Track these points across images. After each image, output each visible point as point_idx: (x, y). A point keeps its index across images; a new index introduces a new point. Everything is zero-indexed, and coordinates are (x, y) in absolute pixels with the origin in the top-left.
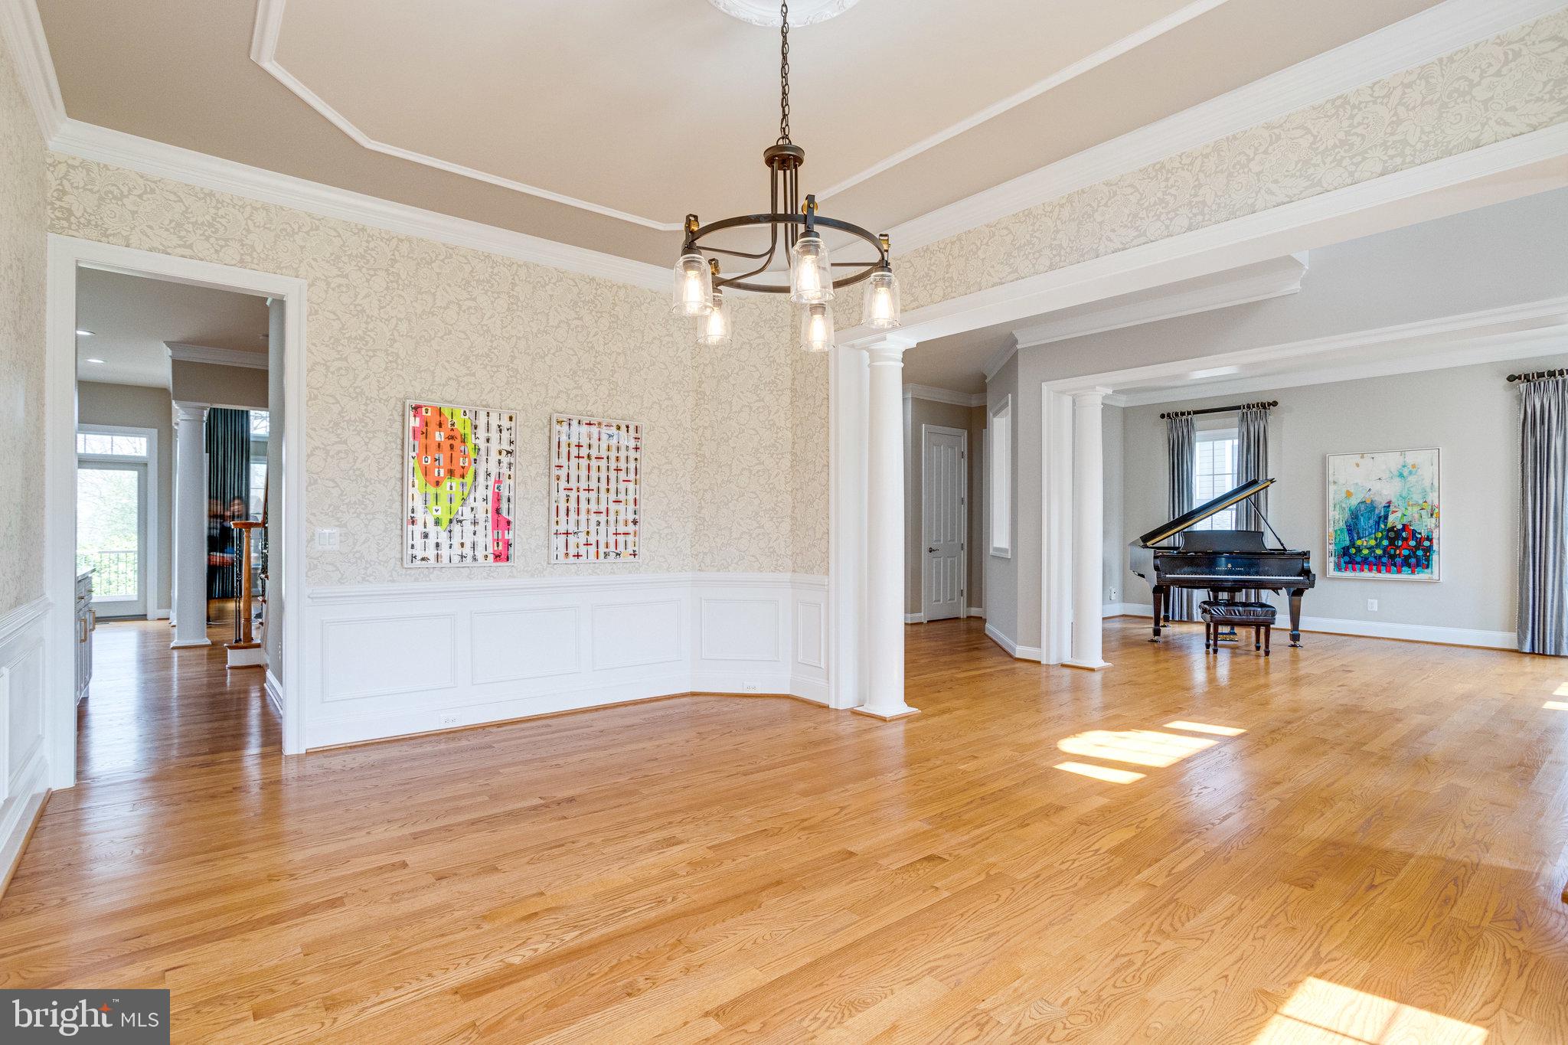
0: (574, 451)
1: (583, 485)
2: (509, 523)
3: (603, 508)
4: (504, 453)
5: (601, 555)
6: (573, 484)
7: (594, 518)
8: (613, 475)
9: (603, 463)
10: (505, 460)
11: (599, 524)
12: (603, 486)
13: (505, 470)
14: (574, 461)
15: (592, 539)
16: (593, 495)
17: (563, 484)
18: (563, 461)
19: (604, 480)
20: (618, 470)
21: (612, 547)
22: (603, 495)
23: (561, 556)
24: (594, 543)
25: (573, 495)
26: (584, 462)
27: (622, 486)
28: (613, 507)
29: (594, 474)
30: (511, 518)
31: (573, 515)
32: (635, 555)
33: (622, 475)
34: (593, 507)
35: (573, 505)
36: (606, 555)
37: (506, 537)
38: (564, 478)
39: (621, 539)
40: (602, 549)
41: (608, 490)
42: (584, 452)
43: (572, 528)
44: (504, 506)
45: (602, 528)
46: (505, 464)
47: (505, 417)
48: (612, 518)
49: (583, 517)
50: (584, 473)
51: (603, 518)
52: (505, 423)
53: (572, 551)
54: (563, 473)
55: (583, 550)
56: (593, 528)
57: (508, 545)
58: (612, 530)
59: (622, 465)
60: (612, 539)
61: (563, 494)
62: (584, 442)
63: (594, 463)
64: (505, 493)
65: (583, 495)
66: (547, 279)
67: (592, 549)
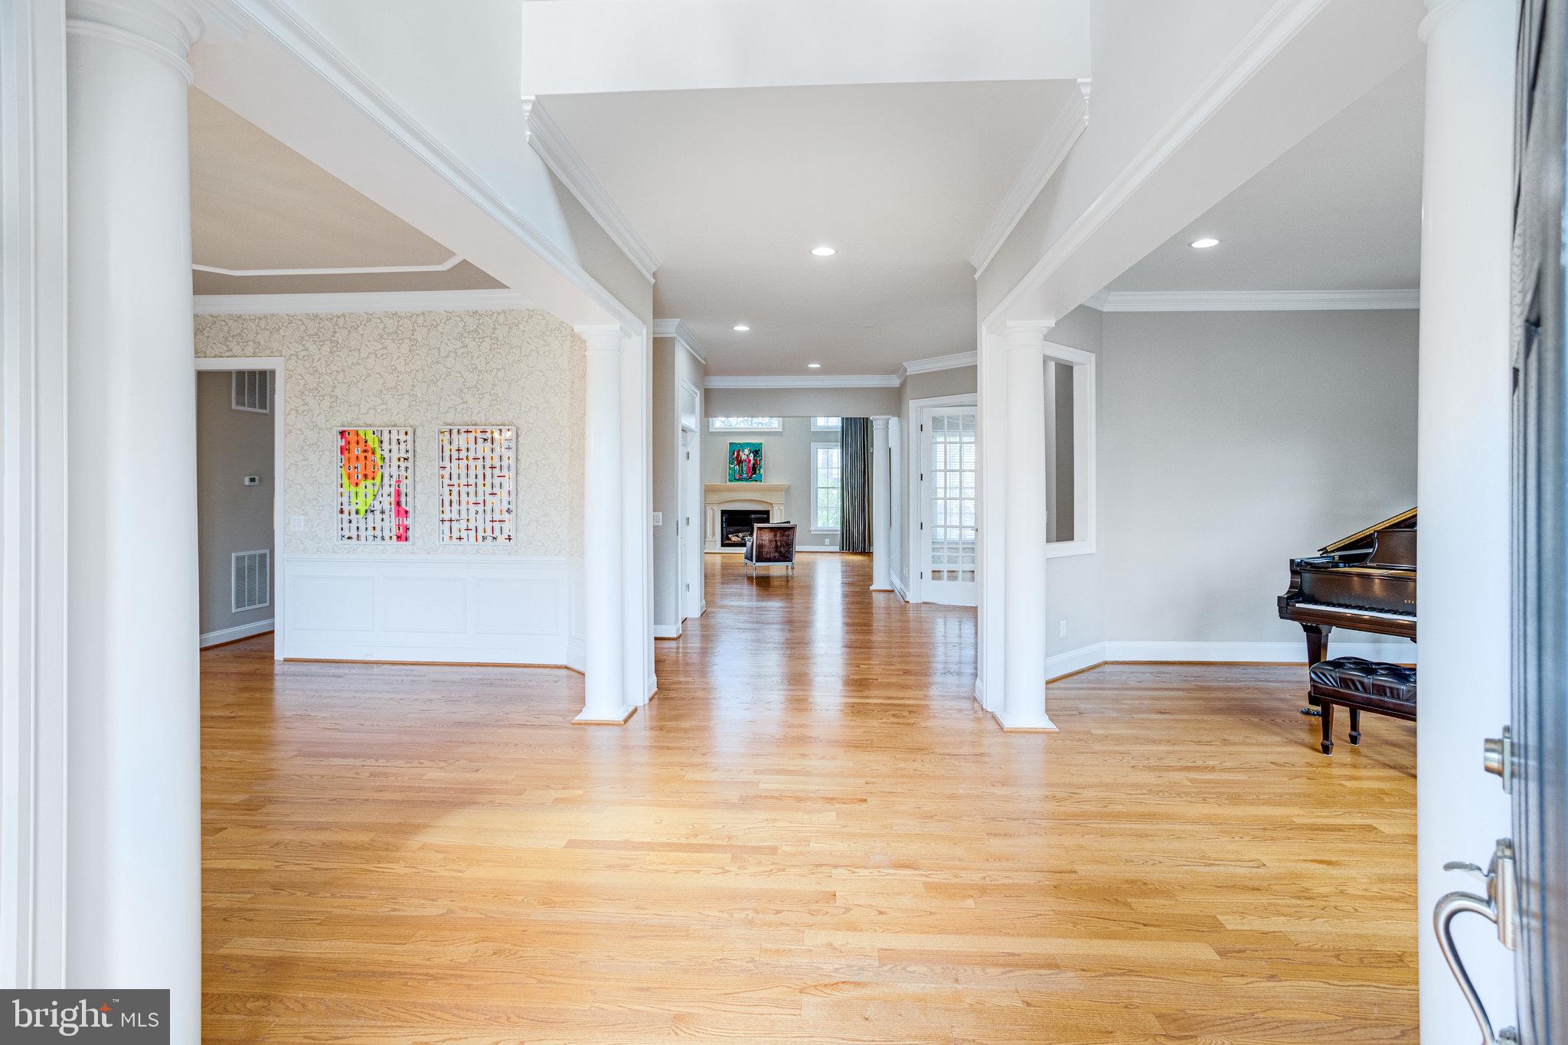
0: (455, 455)
1: (463, 481)
2: (406, 512)
3: (480, 500)
4: (402, 460)
5: (480, 538)
6: (455, 481)
7: (473, 508)
8: (488, 472)
9: (480, 463)
10: (403, 465)
11: (477, 513)
12: (480, 481)
13: (403, 473)
14: (455, 463)
15: (472, 526)
16: (472, 489)
17: (447, 481)
18: (446, 463)
19: (481, 477)
20: (492, 467)
21: (489, 532)
22: (480, 489)
23: (446, 538)
24: (474, 529)
25: (455, 490)
26: (463, 463)
27: (497, 481)
28: (489, 498)
29: (472, 472)
30: (407, 509)
31: (455, 505)
32: (510, 539)
33: (497, 472)
34: (472, 499)
35: (455, 498)
36: (484, 538)
37: (405, 523)
38: (447, 476)
39: (497, 525)
40: (481, 534)
41: (484, 485)
42: (463, 454)
43: (455, 516)
44: (403, 499)
45: (480, 516)
46: (403, 469)
47: (402, 433)
48: (488, 508)
49: (464, 507)
50: (463, 472)
51: (480, 508)
52: (402, 437)
53: (456, 534)
54: (446, 473)
55: (464, 534)
56: (472, 516)
57: (407, 529)
58: (489, 517)
59: (497, 463)
60: (489, 525)
61: (447, 489)
62: (463, 447)
63: (472, 463)
64: (403, 490)
65: (464, 490)
66: (438, 321)
67: (472, 533)
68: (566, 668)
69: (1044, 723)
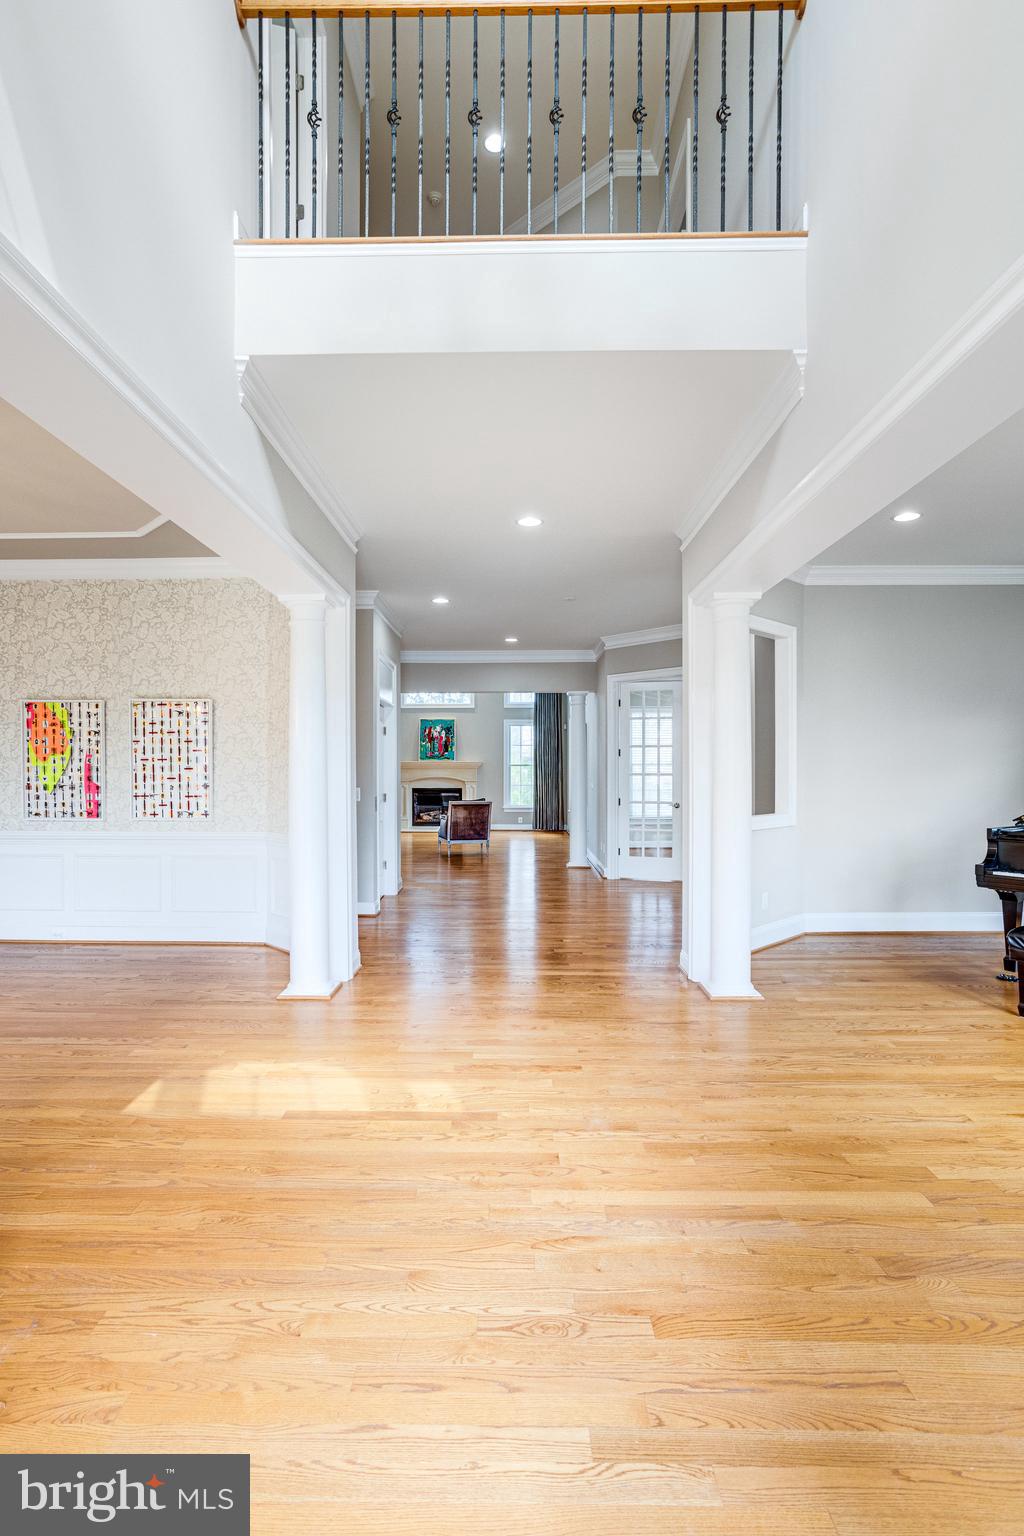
0: (149, 728)
1: (158, 755)
2: (98, 787)
3: (175, 774)
4: (93, 733)
5: (175, 814)
6: (149, 755)
7: (168, 783)
8: (184, 746)
9: (175, 737)
10: (94, 739)
11: (172, 787)
12: (175, 755)
13: (94, 747)
14: (149, 736)
15: (167, 801)
16: (166, 764)
17: (140, 755)
18: (140, 737)
19: (175, 751)
20: (188, 741)
21: (185, 808)
22: (175, 763)
23: (140, 814)
24: (169, 805)
25: (149, 764)
26: (157, 737)
27: (192, 755)
28: (184, 773)
29: (167, 746)
30: (99, 784)
31: (149, 781)
32: (206, 815)
33: (192, 746)
34: (167, 773)
35: (149, 772)
36: (179, 814)
37: (96, 798)
38: (140, 751)
39: (193, 801)
40: (176, 809)
41: (180, 759)
42: (157, 728)
43: (149, 791)
44: (94, 774)
45: (175, 792)
46: (93, 742)
47: (93, 706)
48: (184, 783)
49: (158, 782)
50: (158, 746)
51: (175, 783)
52: (93, 710)
53: (150, 810)
54: (139, 747)
55: (158, 810)
56: (167, 792)
57: (98, 805)
58: (184, 793)
59: (192, 736)
60: (184, 801)
61: (140, 764)
62: (157, 720)
63: (166, 737)
64: (94, 764)
65: (158, 764)
66: (130, 590)
67: (167, 809)
68: (266, 945)
69: (748, 991)
